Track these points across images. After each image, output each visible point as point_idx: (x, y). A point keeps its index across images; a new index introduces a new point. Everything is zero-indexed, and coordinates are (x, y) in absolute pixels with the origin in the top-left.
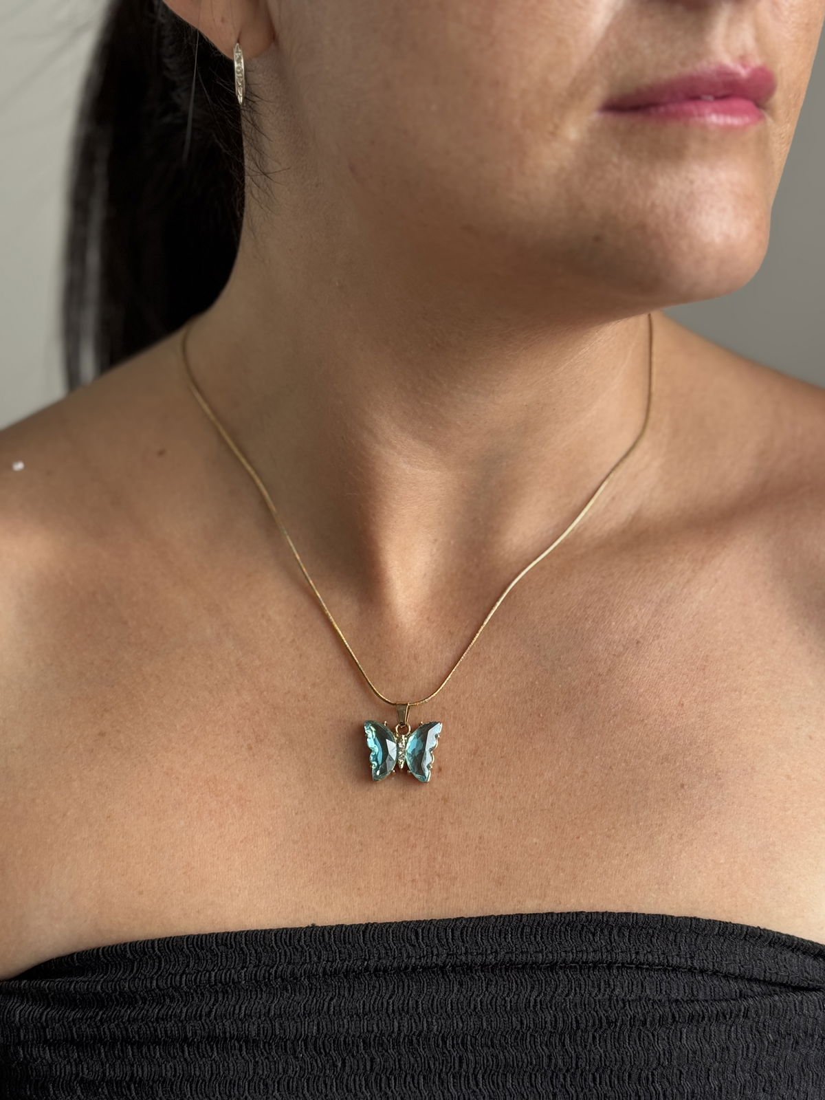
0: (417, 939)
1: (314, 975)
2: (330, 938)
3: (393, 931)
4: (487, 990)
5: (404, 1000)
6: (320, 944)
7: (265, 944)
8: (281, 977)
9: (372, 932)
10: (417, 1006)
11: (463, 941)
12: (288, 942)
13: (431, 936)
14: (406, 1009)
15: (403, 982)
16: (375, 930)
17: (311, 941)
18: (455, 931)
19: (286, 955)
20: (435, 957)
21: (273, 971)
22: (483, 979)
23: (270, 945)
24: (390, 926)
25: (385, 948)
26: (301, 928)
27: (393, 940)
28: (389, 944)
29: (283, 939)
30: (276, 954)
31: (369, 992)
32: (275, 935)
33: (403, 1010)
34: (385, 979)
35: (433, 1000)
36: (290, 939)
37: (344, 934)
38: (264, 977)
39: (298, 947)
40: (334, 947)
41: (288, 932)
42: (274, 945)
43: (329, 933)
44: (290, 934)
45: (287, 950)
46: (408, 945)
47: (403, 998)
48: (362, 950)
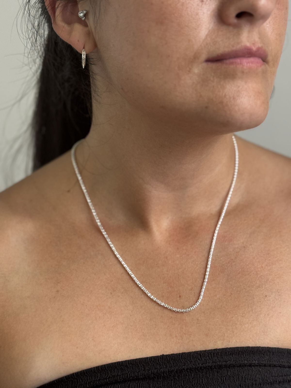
0: (201, 357)
1: (165, 372)
2: (169, 359)
3: (192, 355)
4: (227, 374)
5: (198, 380)
6: (166, 361)
7: (146, 362)
8: (153, 373)
9: (184, 356)
10: (202, 381)
11: (217, 357)
12: (154, 362)
13: (206, 356)
14: (199, 383)
15: (197, 373)
16: (185, 356)
17: (163, 360)
18: (214, 354)
19: (154, 366)
20: (208, 364)
21: (150, 372)
22: (225, 370)
23: (148, 362)
24: (191, 354)
25: (190, 361)
26: (158, 356)
27: (192, 359)
28: (191, 360)
29: (152, 361)
30: (150, 366)
31: (185, 377)
32: (150, 359)
33: (198, 383)
34: (190, 372)
35: (208, 379)
36: (155, 360)
37: (174, 357)
38: (147, 374)
39: (158, 363)
40: (171, 362)
41: (154, 358)
42: (150, 363)
43: (169, 357)
44: (155, 358)
45: (154, 364)
46: (198, 360)
47: (197, 379)
48: (181, 362)
